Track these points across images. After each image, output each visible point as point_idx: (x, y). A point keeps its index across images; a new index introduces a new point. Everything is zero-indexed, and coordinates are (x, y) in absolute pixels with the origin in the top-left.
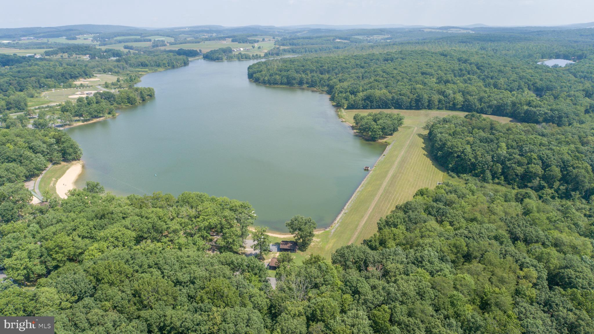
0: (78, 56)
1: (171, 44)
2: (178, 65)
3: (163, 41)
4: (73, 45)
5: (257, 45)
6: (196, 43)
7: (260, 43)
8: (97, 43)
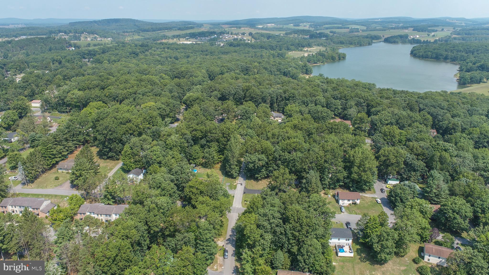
0: (303, 36)
1: (363, 31)
2: (364, 44)
3: (358, 29)
4: (299, 30)
5: (433, 34)
6: (382, 31)
7: (437, 32)
8: (313, 29)
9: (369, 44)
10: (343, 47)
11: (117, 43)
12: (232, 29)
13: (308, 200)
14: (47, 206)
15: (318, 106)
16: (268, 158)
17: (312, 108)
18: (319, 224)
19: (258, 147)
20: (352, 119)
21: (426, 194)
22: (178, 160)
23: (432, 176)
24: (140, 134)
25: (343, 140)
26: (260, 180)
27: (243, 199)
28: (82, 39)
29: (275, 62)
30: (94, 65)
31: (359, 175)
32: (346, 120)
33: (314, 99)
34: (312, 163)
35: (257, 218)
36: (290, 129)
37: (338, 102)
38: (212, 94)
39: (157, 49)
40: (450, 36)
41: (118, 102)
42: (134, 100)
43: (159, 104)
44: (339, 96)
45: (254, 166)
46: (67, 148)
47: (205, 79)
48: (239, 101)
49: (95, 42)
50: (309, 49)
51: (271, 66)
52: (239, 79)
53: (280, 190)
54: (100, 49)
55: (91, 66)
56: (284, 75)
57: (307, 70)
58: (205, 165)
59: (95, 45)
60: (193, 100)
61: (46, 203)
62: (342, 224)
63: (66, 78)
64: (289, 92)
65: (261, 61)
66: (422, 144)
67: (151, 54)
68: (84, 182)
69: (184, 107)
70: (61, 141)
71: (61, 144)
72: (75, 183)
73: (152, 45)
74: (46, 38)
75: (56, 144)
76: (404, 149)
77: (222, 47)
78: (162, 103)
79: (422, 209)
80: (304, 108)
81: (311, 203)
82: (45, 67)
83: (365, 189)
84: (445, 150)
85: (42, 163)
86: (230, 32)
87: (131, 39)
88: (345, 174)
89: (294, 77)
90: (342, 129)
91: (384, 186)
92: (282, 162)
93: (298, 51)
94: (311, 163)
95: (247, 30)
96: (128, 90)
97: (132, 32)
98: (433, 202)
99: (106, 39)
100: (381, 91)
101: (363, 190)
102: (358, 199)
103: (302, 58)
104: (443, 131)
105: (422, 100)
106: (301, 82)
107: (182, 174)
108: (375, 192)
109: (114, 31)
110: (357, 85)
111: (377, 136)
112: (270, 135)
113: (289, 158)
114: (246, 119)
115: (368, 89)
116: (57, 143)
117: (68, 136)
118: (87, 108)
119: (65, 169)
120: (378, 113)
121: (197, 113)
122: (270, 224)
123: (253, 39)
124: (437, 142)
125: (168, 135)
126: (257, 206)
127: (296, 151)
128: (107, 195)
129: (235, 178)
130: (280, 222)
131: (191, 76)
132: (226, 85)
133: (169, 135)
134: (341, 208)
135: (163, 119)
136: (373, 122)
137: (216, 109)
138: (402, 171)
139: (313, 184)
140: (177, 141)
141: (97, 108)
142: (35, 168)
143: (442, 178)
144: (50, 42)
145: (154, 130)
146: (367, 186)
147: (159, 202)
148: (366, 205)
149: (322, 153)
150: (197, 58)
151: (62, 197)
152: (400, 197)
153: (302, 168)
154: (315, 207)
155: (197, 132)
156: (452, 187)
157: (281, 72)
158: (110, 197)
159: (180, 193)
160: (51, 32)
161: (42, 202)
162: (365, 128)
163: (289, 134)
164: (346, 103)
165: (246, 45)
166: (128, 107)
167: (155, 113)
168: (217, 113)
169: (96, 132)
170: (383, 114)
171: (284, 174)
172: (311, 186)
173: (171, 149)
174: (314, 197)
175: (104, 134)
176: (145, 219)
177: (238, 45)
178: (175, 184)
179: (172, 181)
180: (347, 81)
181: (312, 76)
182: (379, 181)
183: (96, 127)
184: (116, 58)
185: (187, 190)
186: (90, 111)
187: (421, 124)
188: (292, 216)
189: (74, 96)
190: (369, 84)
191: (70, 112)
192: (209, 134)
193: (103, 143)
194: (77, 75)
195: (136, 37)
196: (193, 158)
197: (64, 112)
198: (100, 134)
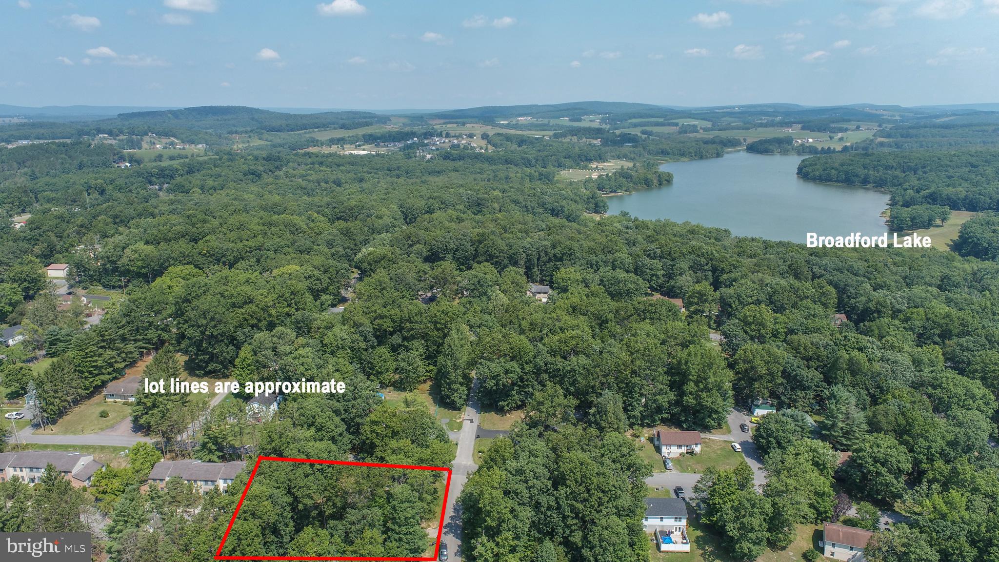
0: (588, 140)
1: (705, 130)
2: (708, 156)
3: (694, 126)
4: (580, 128)
5: (840, 135)
6: (743, 129)
7: (848, 133)
8: (608, 126)
9: (718, 155)
10: (666, 160)
11: (217, 154)
12: (448, 126)
13: (600, 443)
14: (86, 467)
15: (618, 270)
16: (523, 369)
17: (607, 274)
18: (622, 486)
19: (504, 347)
20: (684, 295)
21: (824, 432)
22: (346, 375)
23: (835, 397)
24: (271, 326)
25: (666, 332)
26: (509, 411)
27: (474, 449)
28: (145, 145)
29: (534, 189)
30: (172, 197)
31: (697, 397)
32: (673, 297)
33: (610, 257)
34: (608, 375)
35: (504, 477)
36: (563, 313)
37: (657, 264)
38: (411, 249)
39: (299, 165)
40: (872, 141)
41: (225, 265)
42: (258, 261)
43: (308, 269)
44: (658, 251)
45: (497, 384)
46: (123, 355)
47: (396, 223)
48: (465, 263)
49: (171, 152)
50: (601, 165)
51: (527, 197)
52: (463, 221)
53: (547, 428)
54: (183, 165)
55: (168, 198)
56: (552, 214)
57: (596, 205)
58: (399, 386)
59: (172, 158)
60: (376, 262)
61: (84, 461)
62: (668, 492)
63: (119, 221)
64: (563, 246)
65: (506, 187)
66: (815, 337)
67: (286, 174)
68: (162, 417)
69: (358, 276)
70: (112, 341)
71: (114, 346)
72: (142, 421)
73: (288, 157)
74: (74, 144)
75: (102, 347)
76: (781, 348)
77: (428, 161)
78: (315, 267)
79: (817, 459)
80: (589, 275)
81: (606, 448)
82: (72, 201)
83: (709, 426)
84: (860, 349)
85: (74, 384)
86: (444, 133)
87: (245, 146)
88: (672, 396)
89: (571, 218)
90: (664, 312)
91: (746, 419)
92: (550, 377)
93: (580, 169)
94: (605, 376)
95: (479, 129)
96: (246, 243)
97: (246, 132)
98: (839, 447)
99: (193, 146)
100: (740, 242)
101: (706, 428)
102: (696, 444)
103: (587, 183)
104: (858, 315)
105: (817, 259)
106: (586, 226)
107: (355, 399)
108: (729, 431)
109: (210, 131)
110: (692, 232)
111: (731, 324)
112: (525, 324)
113: (564, 367)
114: (479, 297)
115: (716, 239)
116: (104, 344)
117: (126, 331)
118: (163, 277)
119: (120, 396)
120: (734, 283)
121: (383, 285)
122: (529, 488)
123: (490, 147)
124: (844, 334)
125: (326, 328)
126: (504, 456)
127: (576, 353)
128: (207, 443)
129: (459, 409)
130: (546, 486)
131: (368, 216)
132: (438, 232)
133: (330, 327)
134: (665, 462)
135: (317, 297)
136: (724, 299)
137: (421, 277)
138: (780, 390)
139: (610, 414)
140: (346, 337)
141: (184, 279)
142: (59, 394)
143: (853, 401)
144: (81, 152)
145: (299, 318)
146: (713, 419)
147: (312, 452)
148: (713, 455)
149: (625, 356)
150: (379, 182)
151: (115, 449)
152: (775, 438)
153: (589, 386)
154: (614, 456)
155: (385, 320)
156: (874, 416)
157: (546, 209)
158: (214, 447)
159: (352, 437)
160: (81, 133)
161: (76, 460)
162: (710, 313)
163: (563, 322)
164: (672, 266)
165: (476, 157)
166: (248, 275)
167: (301, 286)
168: (422, 285)
169: (184, 324)
170: (742, 285)
171: (553, 396)
172: (607, 419)
173: (333, 353)
174: (612, 437)
175: (199, 327)
176: (287, 482)
177: (461, 158)
178: (343, 420)
179: (337, 412)
180: (674, 225)
181: (606, 215)
182: (738, 411)
183: (182, 314)
184: (216, 183)
185: (366, 429)
186: (170, 283)
187: (815, 302)
188: (571, 471)
189: (137, 255)
190: (716, 229)
191: (126, 286)
192: (408, 324)
193: (198, 345)
194: (140, 215)
195: (256, 142)
196: (377, 371)
197: (114, 287)
198: (193, 326)
